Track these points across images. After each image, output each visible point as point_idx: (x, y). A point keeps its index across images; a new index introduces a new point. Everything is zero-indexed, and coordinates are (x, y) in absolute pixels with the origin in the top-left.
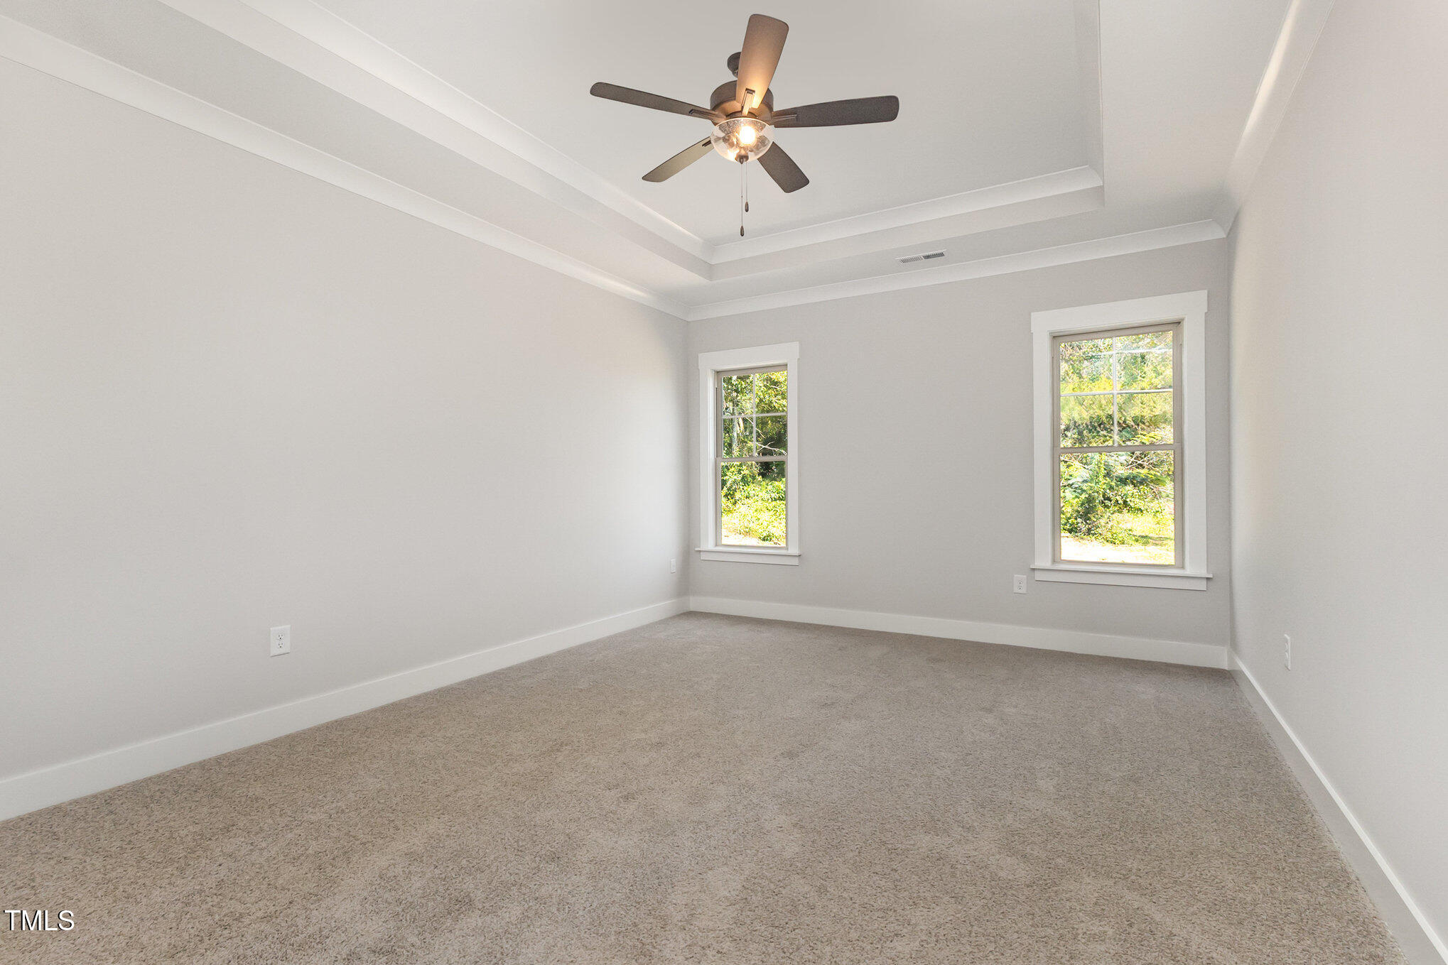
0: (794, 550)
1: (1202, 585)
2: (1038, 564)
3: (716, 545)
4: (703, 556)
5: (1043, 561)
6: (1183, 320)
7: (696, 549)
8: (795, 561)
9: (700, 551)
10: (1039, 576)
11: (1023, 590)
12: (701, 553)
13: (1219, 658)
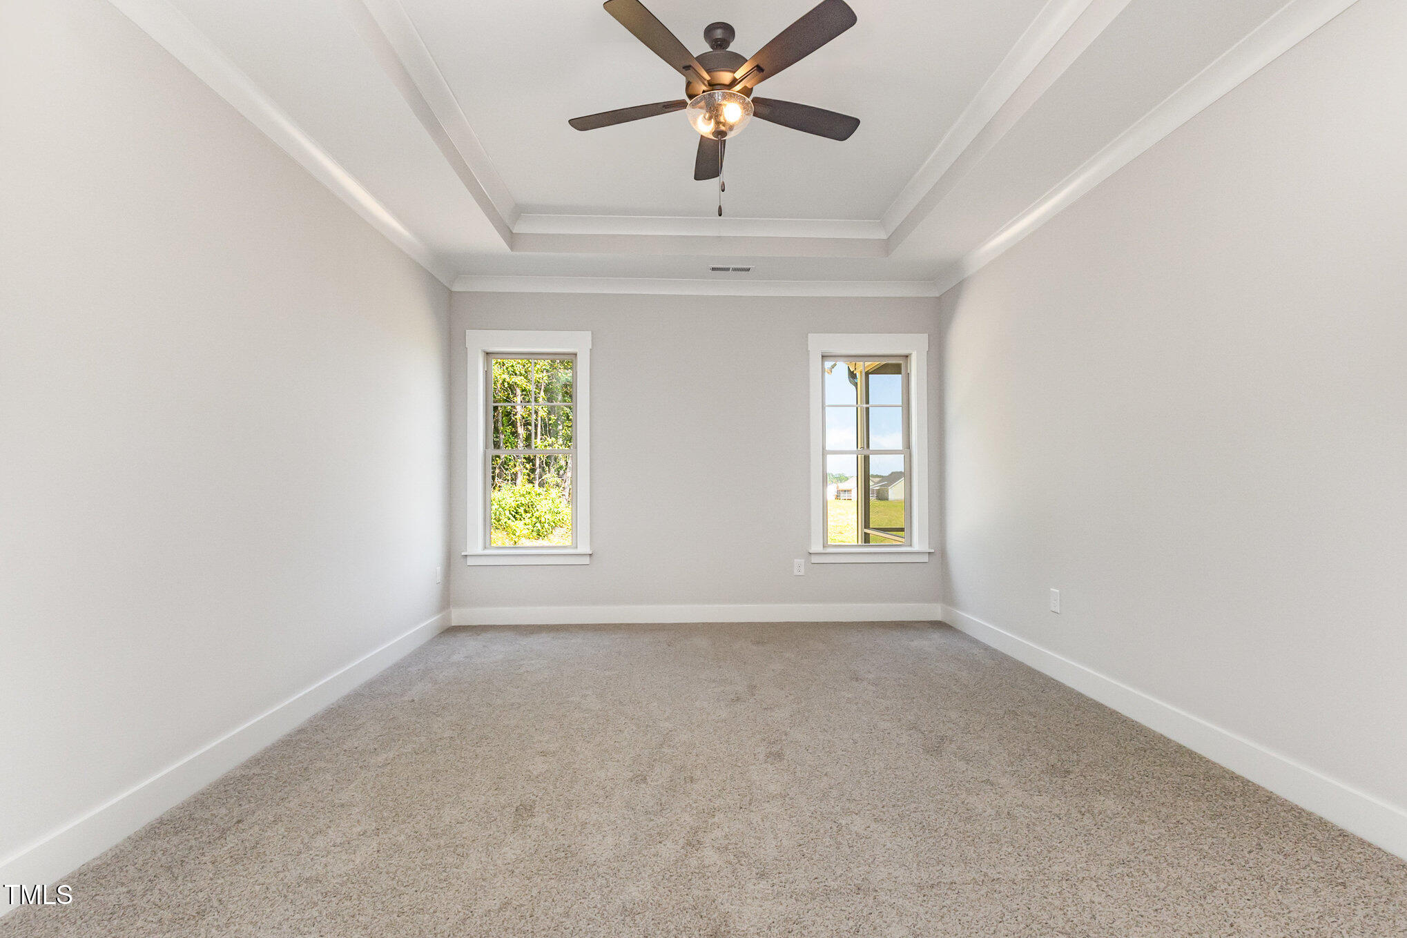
0: (584, 548)
1: (925, 559)
2: (814, 549)
3: (485, 548)
4: (470, 562)
5: (816, 547)
6: (911, 354)
7: (463, 554)
8: (586, 560)
9: (466, 556)
10: (815, 559)
11: (802, 573)
12: (468, 558)
13: (935, 612)
